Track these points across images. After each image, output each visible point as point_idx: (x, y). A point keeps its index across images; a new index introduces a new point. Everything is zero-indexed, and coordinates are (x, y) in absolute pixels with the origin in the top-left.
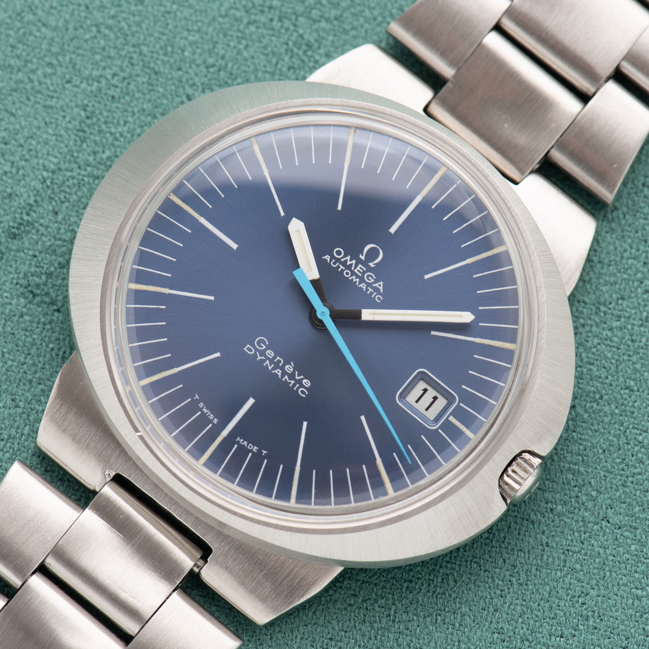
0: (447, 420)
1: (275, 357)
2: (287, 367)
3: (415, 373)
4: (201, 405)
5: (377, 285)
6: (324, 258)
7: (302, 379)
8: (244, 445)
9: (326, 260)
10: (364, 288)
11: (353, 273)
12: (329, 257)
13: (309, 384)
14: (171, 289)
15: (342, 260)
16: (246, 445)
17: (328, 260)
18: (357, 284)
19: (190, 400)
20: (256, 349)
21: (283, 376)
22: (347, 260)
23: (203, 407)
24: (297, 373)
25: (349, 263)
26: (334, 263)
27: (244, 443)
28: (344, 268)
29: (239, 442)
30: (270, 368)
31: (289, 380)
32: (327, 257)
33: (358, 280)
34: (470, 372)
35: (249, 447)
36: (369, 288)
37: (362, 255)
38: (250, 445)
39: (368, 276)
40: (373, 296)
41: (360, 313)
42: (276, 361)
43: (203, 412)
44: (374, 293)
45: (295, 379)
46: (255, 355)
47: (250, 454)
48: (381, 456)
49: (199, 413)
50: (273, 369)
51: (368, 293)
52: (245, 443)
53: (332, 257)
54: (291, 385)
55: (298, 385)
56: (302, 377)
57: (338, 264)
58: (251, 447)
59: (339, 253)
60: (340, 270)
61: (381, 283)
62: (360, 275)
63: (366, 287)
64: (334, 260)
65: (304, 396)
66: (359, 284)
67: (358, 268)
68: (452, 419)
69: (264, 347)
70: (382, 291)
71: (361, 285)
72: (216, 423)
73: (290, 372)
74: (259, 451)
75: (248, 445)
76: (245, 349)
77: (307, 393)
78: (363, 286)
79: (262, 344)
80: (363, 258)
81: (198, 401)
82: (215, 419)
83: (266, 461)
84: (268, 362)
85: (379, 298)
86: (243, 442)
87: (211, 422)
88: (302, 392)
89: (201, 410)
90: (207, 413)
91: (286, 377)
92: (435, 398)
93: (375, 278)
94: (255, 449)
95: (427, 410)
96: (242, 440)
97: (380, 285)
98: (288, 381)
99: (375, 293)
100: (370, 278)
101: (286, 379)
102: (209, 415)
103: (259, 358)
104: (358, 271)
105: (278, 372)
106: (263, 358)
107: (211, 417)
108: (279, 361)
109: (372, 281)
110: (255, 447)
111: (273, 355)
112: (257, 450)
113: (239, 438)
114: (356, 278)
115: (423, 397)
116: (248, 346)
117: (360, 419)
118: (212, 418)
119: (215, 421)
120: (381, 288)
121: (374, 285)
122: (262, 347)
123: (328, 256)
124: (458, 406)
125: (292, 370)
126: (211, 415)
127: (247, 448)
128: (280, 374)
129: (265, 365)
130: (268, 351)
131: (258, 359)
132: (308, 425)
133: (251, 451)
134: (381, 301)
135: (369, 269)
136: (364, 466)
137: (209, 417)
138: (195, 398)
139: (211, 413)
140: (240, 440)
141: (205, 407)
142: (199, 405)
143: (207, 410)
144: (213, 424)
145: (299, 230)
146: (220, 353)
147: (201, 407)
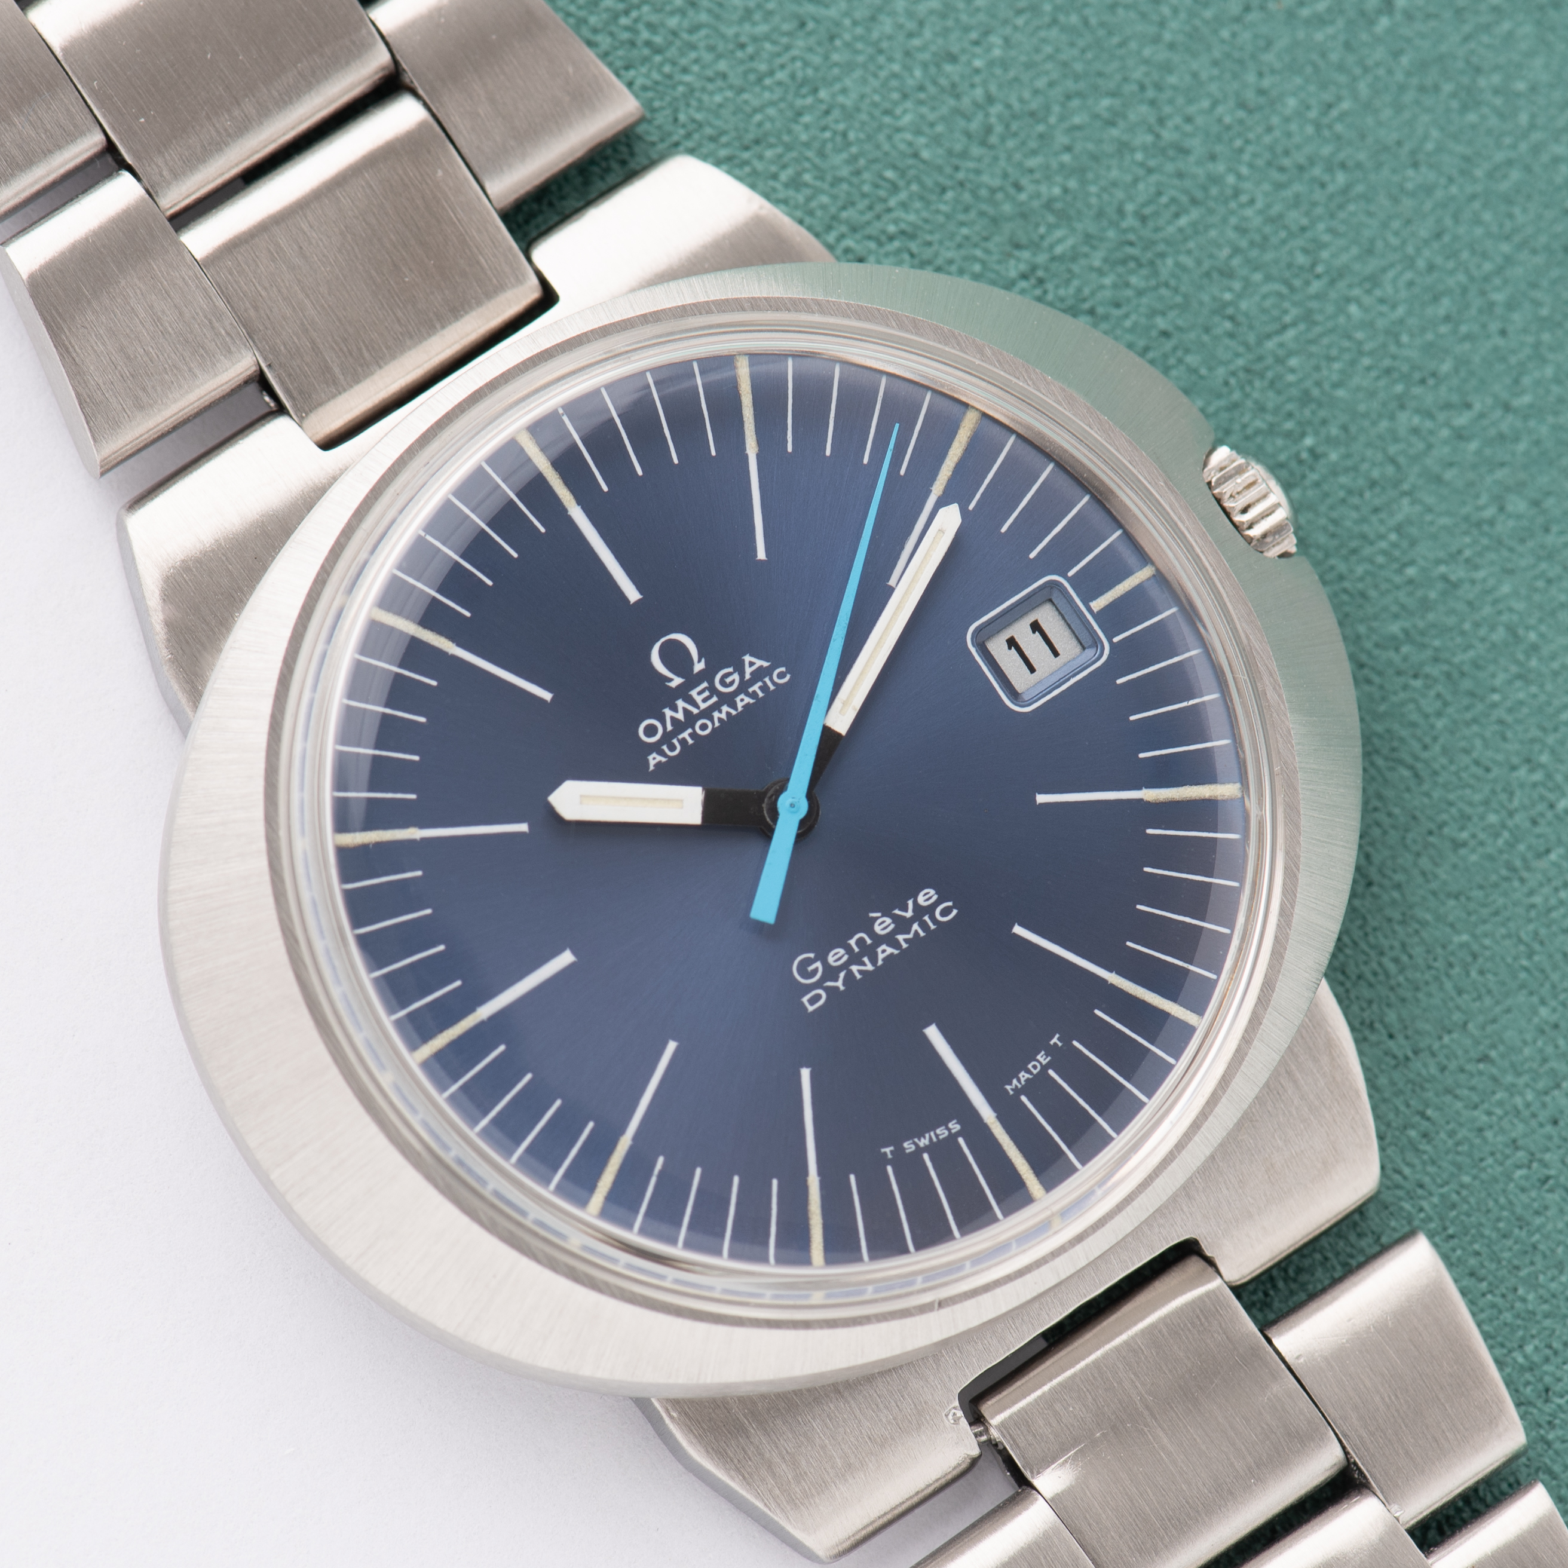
0: (1098, 616)
1: (849, 949)
2: (878, 929)
3: (973, 650)
4: (909, 1146)
5: (748, 671)
6: (652, 768)
7: (915, 903)
8: (1027, 1080)
9: (658, 765)
10: (747, 700)
11: (707, 714)
12: (654, 755)
13: (932, 892)
14: (624, 1129)
15: (669, 728)
16: (1027, 1076)
17: (659, 758)
19: (889, 1169)
20: (818, 985)
21: (896, 944)
22: (672, 718)
23: (914, 1143)
24: (897, 912)
25: (680, 716)
26: (672, 748)
27: (1023, 1080)
28: (690, 731)
29: (1016, 1090)
30: (870, 967)
31: (909, 933)
32: (654, 759)
34: (1004, 529)
35: (1035, 1072)
36: (751, 690)
37: (671, 680)
38: (1030, 1066)
40: (772, 687)
43: (926, 1149)
44: (765, 683)
45: (912, 920)
46: (832, 992)
47: (1051, 1072)
48: (1137, 787)
49: (926, 1156)
50: (874, 961)
52: (1024, 1076)
53: (656, 748)
54: (922, 934)
55: (926, 918)
56: (910, 903)
57: (675, 741)
58: (1035, 1067)
59: (651, 731)
60: (690, 741)
62: (715, 699)
63: (748, 694)
64: (665, 748)
65: (955, 912)
68: (1098, 604)
69: (818, 964)
70: (766, 664)
71: (740, 705)
72: (958, 1127)
73: (892, 926)
74: (1051, 1051)
75: (1028, 1072)
76: (811, 1008)
77: (950, 904)
78: (743, 701)
79: (810, 968)
80: (677, 681)
81: (899, 1151)
82: (950, 1125)
83: (1075, 1043)
84: (855, 968)
85: (781, 676)
86: (1019, 1081)
87: (953, 1137)
88: (944, 913)
89: (919, 1151)
90: (931, 1139)
91: (901, 938)
92: (1036, 627)
93: (731, 670)
94: (1042, 1058)
95: (1056, 654)
96: (1015, 1081)
97: (751, 664)
98: (910, 936)
99: (767, 680)
100: (728, 680)
101: (906, 940)
102: (937, 1136)
103: (839, 984)
104: (705, 700)
105: (884, 951)
106: (842, 975)
107: (942, 1132)
109: (736, 677)
110: (1039, 1057)
111: (842, 951)
112: (1047, 1055)
113: (1008, 1087)
114: (720, 712)
115: (1027, 653)
116: (805, 1000)
117: (1041, 804)
118: (946, 1133)
119: (954, 1126)
120: (759, 663)
121: (748, 676)
122: (816, 970)
123: (650, 758)
124: (1073, 581)
125: (888, 920)
126: (938, 1131)
127: (1035, 1076)
128: (890, 950)
129: (858, 976)
130: (831, 959)
131: (842, 988)
132: (1021, 925)
133: (1045, 1068)
134: (788, 671)
135: (707, 675)
136: (1150, 831)
137: (941, 1137)
138: (890, 1156)
139: (934, 1130)
140: (1014, 1087)
141: (916, 1140)
142: (907, 1151)
143: (925, 1138)
144: (959, 1134)
145: (581, 796)
146: (802, 1067)
147: (913, 1147)
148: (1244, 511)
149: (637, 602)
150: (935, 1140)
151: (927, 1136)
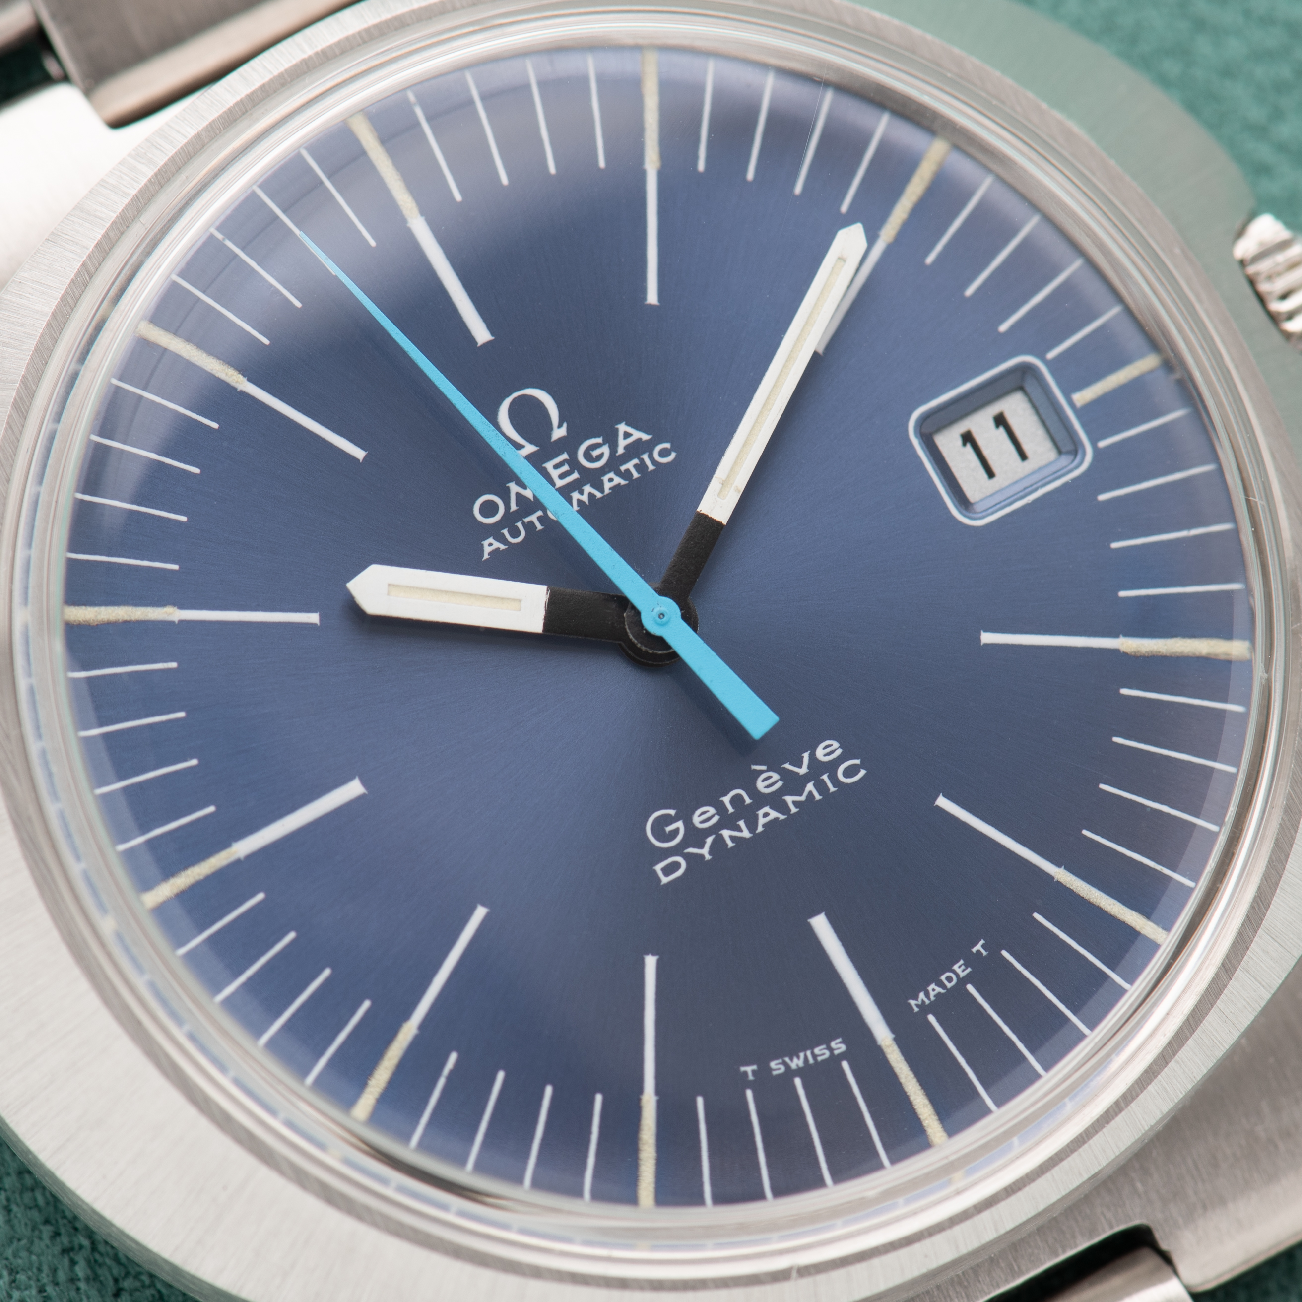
0: (1080, 412)
1: (721, 808)
2: (761, 785)
3: (915, 441)
4: (776, 1067)
5: (622, 443)
6: (486, 556)
7: (813, 757)
8: (938, 995)
9: (495, 553)
12: (491, 540)
13: (836, 744)
14: (407, 1015)
15: (513, 507)
16: (939, 990)
17: (497, 545)
18: (599, 495)
19: (749, 1094)
20: (676, 851)
21: (782, 807)
22: (518, 494)
23: (784, 1063)
24: (787, 766)
26: (515, 533)
27: (932, 994)
29: (922, 1006)
30: (746, 834)
31: (801, 795)
32: (490, 546)
33: (588, 489)
34: (969, 292)
35: (949, 985)
36: (623, 468)
38: (943, 978)
39: (588, 456)
40: (651, 467)
41: (704, 518)
42: (731, 810)
43: (799, 1072)
44: (642, 461)
45: (806, 779)
47: (970, 988)
48: (1116, 635)
49: (798, 1081)
50: (752, 825)
51: (636, 475)
52: (934, 989)
53: (494, 531)
54: (818, 797)
55: (825, 777)
56: (806, 756)
57: (519, 525)
58: (949, 979)
59: (489, 509)
60: (539, 527)
61: (622, 428)
62: (575, 476)
63: (619, 474)
64: (505, 532)
65: (863, 772)
66: (601, 490)
67: (555, 474)
68: (1082, 397)
69: (680, 824)
70: (645, 437)
71: (607, 486)
72: (843, 1048)
73: (780, 784)
74: (971, 960)
75: (941, 984)
76: (665, 880)
77: (858, 761)
78: (611, 481)
79: (668, 829)
81: (764, 1071)
82: (833, 1044)
83: (1006, 954)
84: (726, 833)
85: (664, 453)
86: (927, 995)
87: (834, 1060)
88: (848, 773)
89: (790, 1074)
90: (806, 1059)
91: (789, 799)
92: (1000, 421)
93: (599, 440)
94: (960, 969)
95: (1023, 456)
96: (922, 996)
97: (627, 435)
98: (803, 798)
99: (645, 457)
100: (595, 453)
101: (795, 803)
102: (814, 1056)
103: (705, 852)
104: (562, 476)
105: (766, 815)
106: (709, 840)
107: (822, 1052)
108: (737, 801)
109: (605, 450)
110: (956, 967)
111: (712, 810)
112: (966, 965)
113: (913, 1002)
114: (581, 493)
115: (986, 452)
116: (658, 868)
117: (987, 645)
118: (827, 1054)
119: (839, 1047)
120: (637, 434)
121: (621, 450)
122: (677, 831)
123: (486, 543)
124: (1055, 366)
125: (775, 776)
126: (817, 1051)
127: (949, 991)
128: (774, 814)
129: (730, 844)
130: (696, 819)
131: (708, 857)
132: (948, 796)
133: (962, 982)
134: (673, 449)
136: (1125, 691)
137: (820, 1059)
138: (751, 1077)
139: (812, 1049)
140: (920, 1002)
141: (787, 1059)
142: (775, 1073)
143: (798, 1058)
144: (843, 1056)
145: (389, 585)
146: (647, 954)
147: (782, 1069)
148: (1284, 296)
149: (487, 345)
150: (811, 1061)
151: (802, 1055)
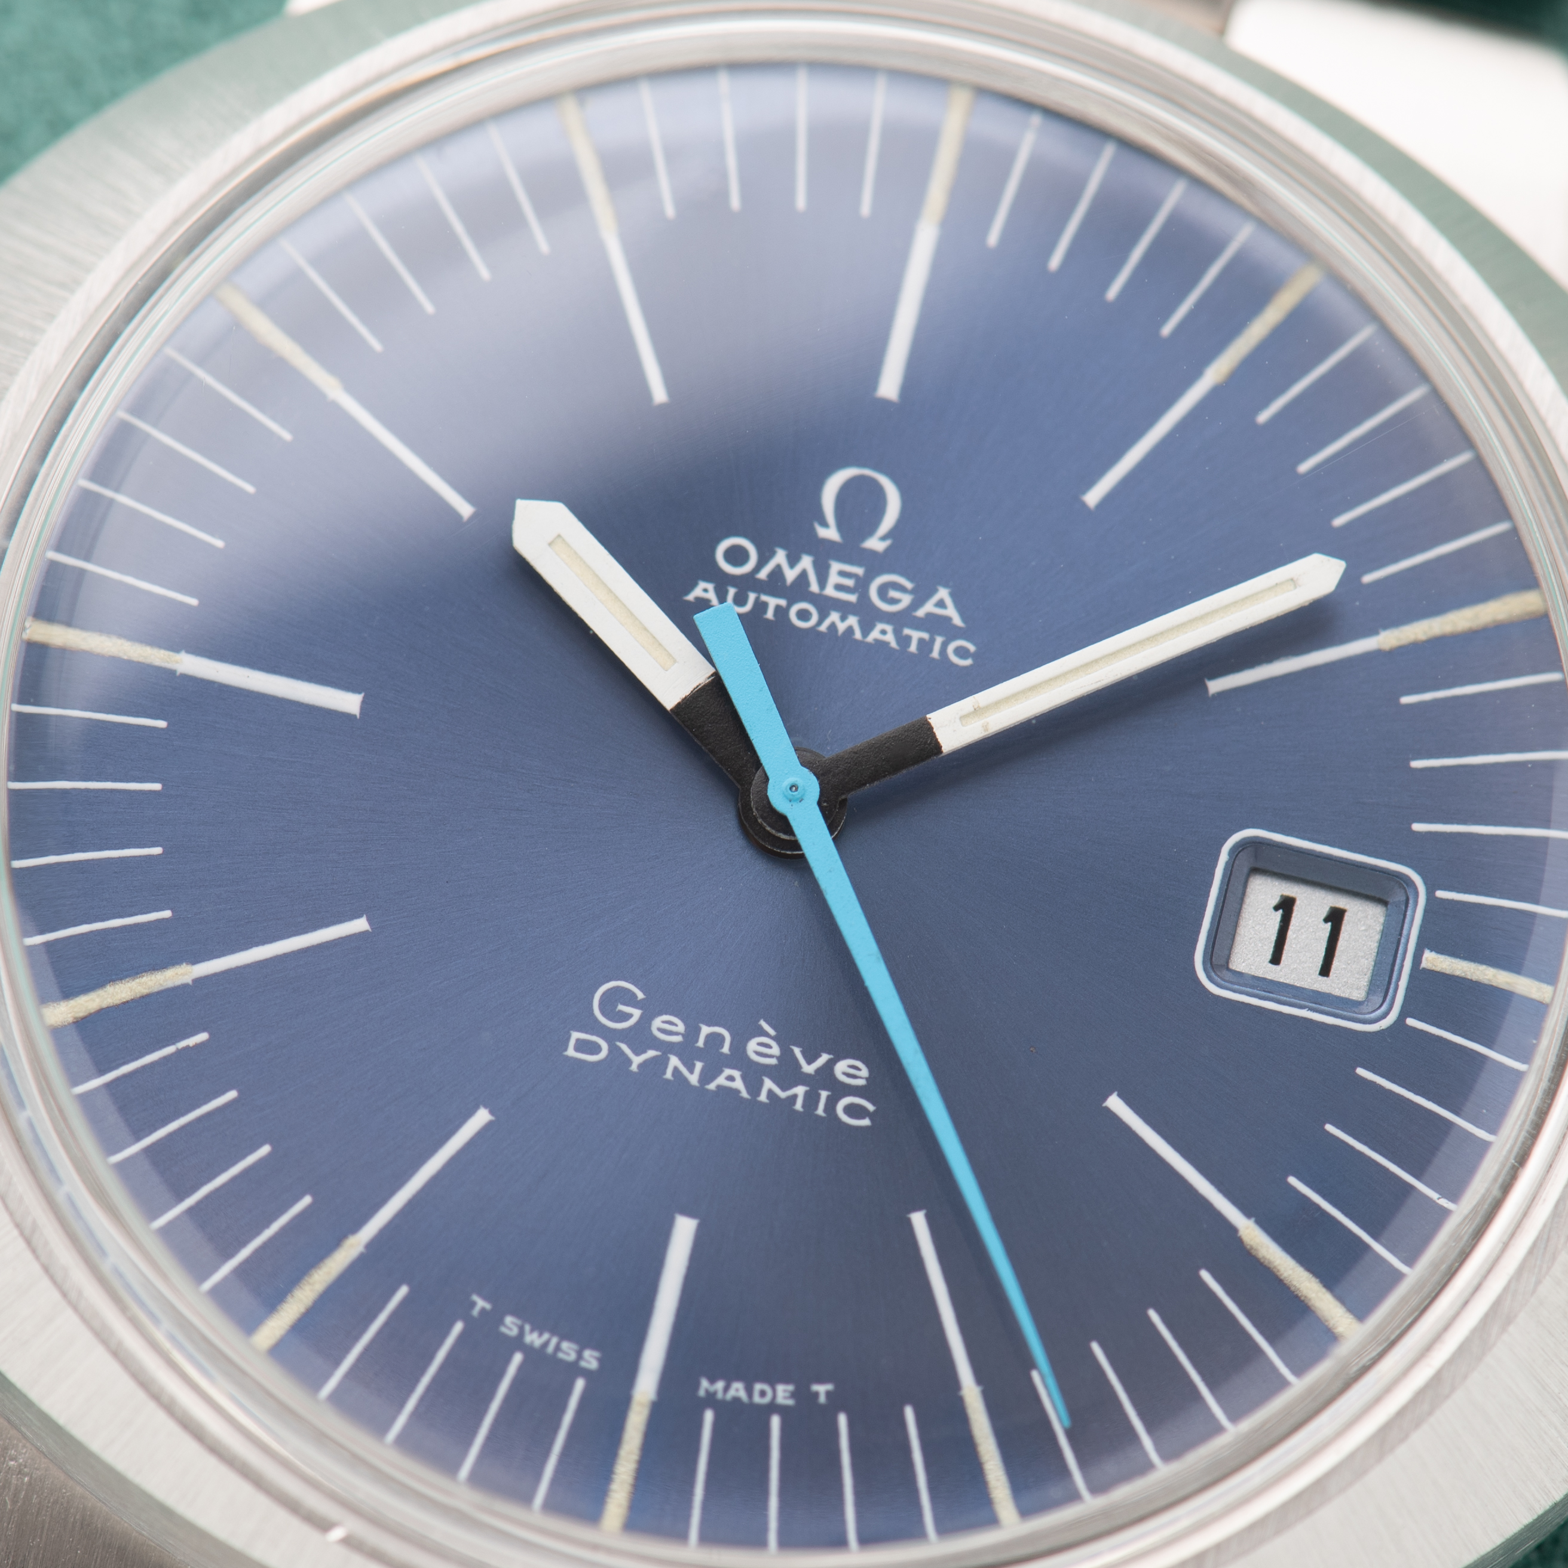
1: (692, 1033)
2: (752, 1046)
3: (1224, 857)
4: (510, 1325)
5: (929, 607)
8: (736, 1400)
10: (890, 638)
11: (825, 605)
12: (710, 586)
13: (864, 1072)
14: (195, 959)
15: (763, 575)
16: (742, 1394)
18: (858, 635)
19: (458, 1327)
21: (754, 1085)
22: (778, 567)
23: (521, 1329)
24: (797, 1051)
25: (790, 575)
27: (732, 1393)
28: (783, 602)
29: (711, 1396)
30: (694, 1079)
33: (853, 621)
34: (1416, 764)
35: (757, 1399)
36: (907, 631)
37: (825, 524)
39: (883, 591)
40: (935, 654)
41: (927, 729)
42: (701, 1043)
43: (528, 1350)
44: (932, 641)
45: (804, 1079)
46: (617, 1058)
47: (775, 1422)
48: (1247, 1212)
49: (518, 1358)
50: (708, 1076)
51: (913, 648)
52: (738, 1390)
54: (799, 1106)
55: (824, 1094)
56: (824, 1058)
57: (752, 597)
58: (763, 1394)
59: (736, 556)
61: (943, 593)
63: (897, 633)
65: (866, 1122)
66: (866, 632)
67: (834, 578)
68: (1432, 960)
69: (637, 1013)
70: (957, 621)
71: (875, 635)
72: (594, 1365)
73: (773, 1061)
74: (803, 1395)
75: (749, 1391)
76: (571, 1052)
77: (871, 1107)
78: (883, 633)
80: (830, 533)
81: (493, 1318)
82: (587, 1353)
83: (842, 1420)
84: (674, 1061)
85: (961, 652)
86: (726, 1389)
87: (574, 1370)
88: (851, 1110)
89: (518, 1342)
90: (546, 1344)
91: (768, 1084)
92: (1335, 917)
93: (909, 585)
94: (783, 1393)
95: (1325, 971)
96: (720, 1385)
97: (941, 604)
98: (783, 1095)
99: (939, 640)
100: (893, 594)
101: (770, 1093)
102: (558, 1348)
103: (637, 1060)
104: (839, 587)
105: (731, 1078)
106: (651, 1053)
107: (568, 1351)
108: (715, 1040)
109: (906, 600)
110: (780, 1388)
111: (681, 1027)
112: (793, 1395)
113: (705, 1384)
114: (843, 619)
115: (1291, 934)
116: (576, 1035)
117: (1108, 1110)
118: (573, 1357)
119: (591, 1360)
120: (951, 611)
121: (921, 613)
122: (628, 1016)
123: (702, 585)
124: (1434, 906)
125: (776, 1050)
126: (565, 1345)
127: (752, 1406)
128: (739, 1084)
129: (669, 1075)
130: (657, 1023)
131: (634, 1067)
132: (929, 1219)
133: (773, 1407)
134: (974, 656)
135: (875, 564)
136: (1205, 1275)
137: (561, 1355)
138: (475, 1312)
139: (563, 1337)
140: (712, 1389)
141: (527, 1328)
142: (503, 1329)
143: (540, 1335)
144: (586, 1373)
145: (559, 536)
146: (486, 1107)
147: (514, 1332)
149: (885, 402)
150: (550, 1349)
151: (546, 1336)
